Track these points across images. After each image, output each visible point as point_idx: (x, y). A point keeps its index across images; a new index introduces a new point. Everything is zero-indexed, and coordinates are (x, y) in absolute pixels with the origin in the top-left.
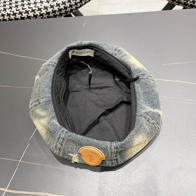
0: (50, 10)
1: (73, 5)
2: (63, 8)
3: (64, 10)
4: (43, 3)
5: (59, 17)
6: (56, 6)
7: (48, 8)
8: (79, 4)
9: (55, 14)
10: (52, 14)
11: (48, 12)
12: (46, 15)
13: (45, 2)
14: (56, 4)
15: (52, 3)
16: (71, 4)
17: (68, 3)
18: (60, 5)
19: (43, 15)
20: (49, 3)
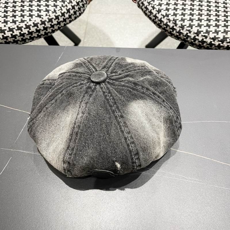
0: (17, 33)
1: (49, 27)
2: (35, 31)
3: (35, 34)
4: (7, 23)
5: (30, 41)
6: (25, 28)
7: (14, 30)
8: (56, 27)
9: (24, 38)
10: (20, 37)
11: (14, 35)
12: (12, 39)
13: (11, 23)
14: (25, 25)
15: (20, 23)
16: (45, 27)
17: (41, 25)
18: (31, 27)
19: (8, 39)
20: (15, 24)
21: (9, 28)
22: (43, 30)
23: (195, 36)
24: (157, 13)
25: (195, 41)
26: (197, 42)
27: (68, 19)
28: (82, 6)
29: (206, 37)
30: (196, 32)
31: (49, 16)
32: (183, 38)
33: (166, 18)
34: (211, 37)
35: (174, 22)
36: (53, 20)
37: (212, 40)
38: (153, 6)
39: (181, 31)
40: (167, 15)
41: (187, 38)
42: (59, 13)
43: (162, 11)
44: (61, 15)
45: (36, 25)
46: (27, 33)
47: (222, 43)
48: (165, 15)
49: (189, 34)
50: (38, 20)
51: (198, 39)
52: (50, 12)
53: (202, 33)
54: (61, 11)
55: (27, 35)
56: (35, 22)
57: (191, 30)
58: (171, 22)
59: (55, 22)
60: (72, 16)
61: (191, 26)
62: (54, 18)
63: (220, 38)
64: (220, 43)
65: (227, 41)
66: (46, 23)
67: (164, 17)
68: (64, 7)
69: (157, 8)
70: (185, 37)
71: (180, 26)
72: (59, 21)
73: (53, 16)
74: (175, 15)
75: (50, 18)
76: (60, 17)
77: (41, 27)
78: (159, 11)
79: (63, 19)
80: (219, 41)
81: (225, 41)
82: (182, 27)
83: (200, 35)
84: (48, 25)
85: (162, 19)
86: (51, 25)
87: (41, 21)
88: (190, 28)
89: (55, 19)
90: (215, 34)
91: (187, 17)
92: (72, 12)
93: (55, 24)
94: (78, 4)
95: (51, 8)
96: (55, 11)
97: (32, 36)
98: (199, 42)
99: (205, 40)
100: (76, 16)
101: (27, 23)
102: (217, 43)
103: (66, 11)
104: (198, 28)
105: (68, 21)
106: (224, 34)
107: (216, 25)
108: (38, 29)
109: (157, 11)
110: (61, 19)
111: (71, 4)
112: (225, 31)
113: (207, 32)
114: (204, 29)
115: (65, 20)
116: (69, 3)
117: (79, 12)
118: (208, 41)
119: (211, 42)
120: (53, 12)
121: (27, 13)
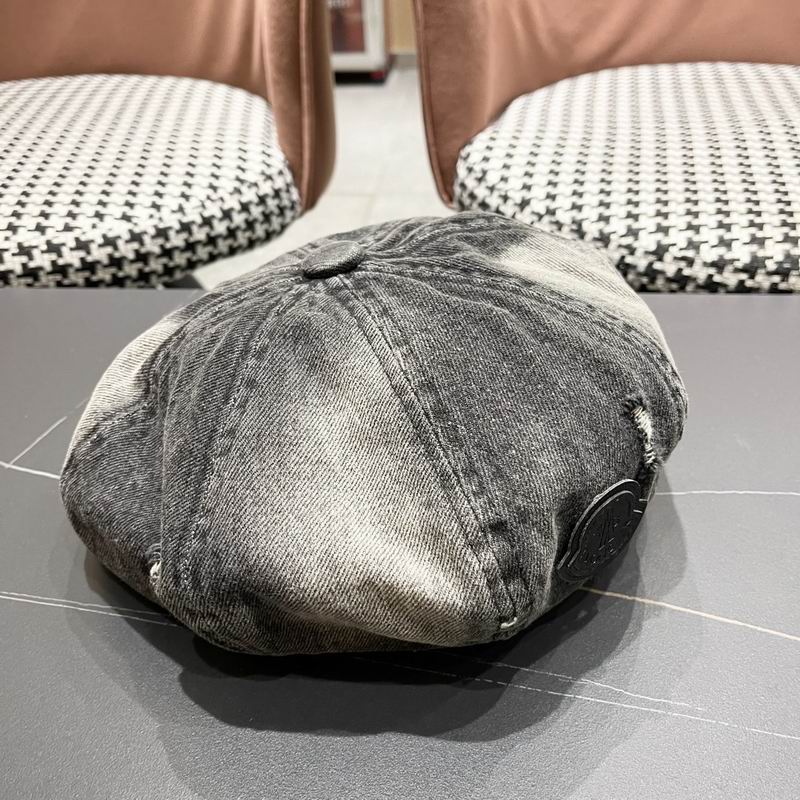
0: (42, 260)
1: (154, 254)
2: (106, 262)
3: (106, 270)
4: (17, 231)
6: (72, 249)
7: (35, 252)
8: (180, 257)
9: (66, 281)
10: (51, 277)
11: (32, 269)
12: (22, 280)
13: (29, 231)
14: (73, 240)
15: (57, 234)
16: (143, 250)
17: (127, 242)
18: (94, 247)
19: (8, 279)
20: (43, 234)
21: (20, 246)
22: (132, 262)
23: (651, 264)
24: (517, 209)
25: (653, 280)
26: (660, 282)
27: (226, 238)
28: (276, 211)
29: (690, 262)
30: (653, 247)
31: (160, 219)
33: (546, 219)
34: (709, 260)
35: (574, 227)
36: (172, 234)
37: (712, 271)
38: (503, 193)
40: (551, 212)
42: (193, 215)
43: (532, 202)
44: (199, 220)
45: (110, 242)
46: (77, 264)
47: (752, 277)
48: (543, 211)
49: (629, 260)
50: (122, 230)
51: (662, 272)
52: (165, 213)
53: (674, 252)
54: (201, 209)
55: (78, 270)
56: (111, 235)
57: (636, 245)
58: (566, 229)
59: (177, 240)
60: (240, 234)
61: (633, 233)
62: (177, 226)
63: (738, 260)
64: (744, 276)
65: (765, 267)
66: (147, 239)
67: (540, 217)
68: (212, 201)
69: (517, 196)
71: (597, 235)
72: (192, 240)
73: (172, 221)
74: (577, 207)
75: (161, 226)
76: (195, 228)
77: (127, 250)
78: (524, 204)
79: (208, 235)
80: (737, 270)
81: (757, 268)
82: (604, 239)
83: (668, 257)
84: (152, 246)
86: (162, 246)
87: (131, 231)
88: (629, 240)
89: (178, 232)
90: (722, 250)
91: (618, 210)
92: (239, 219)
93: (176, 248)
94: (262, 200)
95: (170, 202)
96: (181, 209)
97: (94, 278)
98: (669, 280)
99: (687, 272)
100: (254, 237)
101: (84, 233)
102: (730, 279)
103: (219, 214)
104: (660, 236)
105: (223, 246)
106: (754, 248)
107: (721, 225)
108: (117, 255)
109: (516, 204)
110: (200, 234)
111: (236, 196)
112: (754, 240)
113: (693, 245)
114: (678, 238)
115: (211, 241)
116: (231, 194)
117: (265, 226)
118: (700, 273)
119: (711, 276)
120: (174, 212)
121: (88, 208)
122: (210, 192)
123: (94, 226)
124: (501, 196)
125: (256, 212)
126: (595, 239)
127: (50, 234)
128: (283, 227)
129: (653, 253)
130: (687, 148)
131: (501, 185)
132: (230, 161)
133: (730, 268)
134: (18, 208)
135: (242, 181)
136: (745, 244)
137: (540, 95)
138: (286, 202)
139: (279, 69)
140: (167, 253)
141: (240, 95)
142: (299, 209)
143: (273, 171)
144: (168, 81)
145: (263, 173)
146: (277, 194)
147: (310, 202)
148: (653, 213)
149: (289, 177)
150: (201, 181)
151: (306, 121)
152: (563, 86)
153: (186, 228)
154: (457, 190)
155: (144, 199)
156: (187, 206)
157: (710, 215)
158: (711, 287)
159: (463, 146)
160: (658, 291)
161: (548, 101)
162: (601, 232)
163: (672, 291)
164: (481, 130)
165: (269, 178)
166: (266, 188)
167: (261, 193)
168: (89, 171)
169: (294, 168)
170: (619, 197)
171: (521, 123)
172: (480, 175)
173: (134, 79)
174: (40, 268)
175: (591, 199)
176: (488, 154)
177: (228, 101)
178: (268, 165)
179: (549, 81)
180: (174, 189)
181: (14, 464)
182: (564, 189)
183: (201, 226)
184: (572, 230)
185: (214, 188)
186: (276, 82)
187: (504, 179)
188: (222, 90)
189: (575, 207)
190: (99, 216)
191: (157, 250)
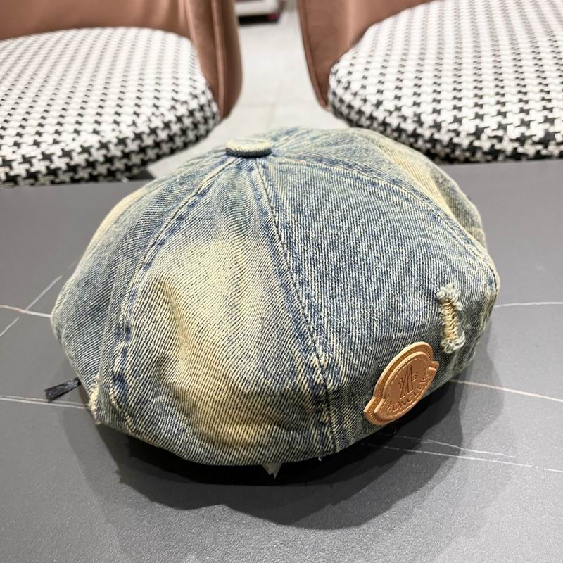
22: (103, 163)
23: (471, 143)
24: (373, 108)
25: (474, 154)
26: (479, 155)
28: (202, 121)
29: (500, 139)
30: (473, 130)
31: (120, 132)
32: (442, 154)
33: (395, 114)
34: (514, 137)
35: (415, 119)
36: (129, 142)
37: (516, 145)
38: (363, 98)
39: (437, 136)
40: (398, 109)
41: (453, 151)
42: (143, 128)
43: (384, 103)
44: (147, 131)
45: (86, 150)
46: (64, 167)
48: (392, 109)
49: (456, 140)
50: (93, 141)
51: (480, 148)
52: (123, 127)
53: (488, 132)
54: (148, 123)
55: (65, 172)
56: (86, 145)
57: (460, 129)
58: (409, 121)
59: (133, 146)
60: (177, 139)
61: (458, 120)
62: (132, 136)
63: (535, 135)
64: (539, 147)
65: (555, 139)
66: (112, 147)
67: (391, 113)
68: (156, 116)
69: (373, 99)
70: (448, 150)
71: (432, 124)
72: (143, 145)
73: (128, 132)
74: (416, 104)
75: (121, 136)
76: (145, 137)
77: (98, 155)
78: (379, 104)
79: (154, 141)
80: (535, 143)
81: (549, 141)
82: (437, 126)
83: (484, 137)
84: (115, 151)
85: (388, 120)
86: (123, 151)
87: (100, 142)
88: (455, 126)
89: (133, 140)
90: (523, 129)
91: (447, 105)
92: (175, 128)
93: (132, 152)
94: (191, 113)
95: (126, 119)
96: (134, 124)
97: (77, 177)
98: (485, 153)
99: (498, 147)
100: (188, 140)
101: (67, 145)
102: (530, 149)
103: (161, 125)
104: (477, 122)
105: (165, 148)
106: (547, 126)
107: (522, 110)
108: (91, 159)
109: (373, 105)
110: (149, 141)
111: (173, 112)
112: (547, 120)
113: (502, 127)
114: (491, 123)
115: (157, 145)
116: (169, 110)
117: (195, 132)
118: (508, 147)
119: (515, 149)
120: (129, 126)
121: (69, 127)
122: (154, 110)
123: (74, 139)
124: (362, 99)
125: (188, 122)
126: (431, 127)
127: (44, 147)
128: (208, 132)
129: (473, 134)
130: (496, 55)
131: (362, 92)
132: (167, 87)
133: (529, 142)
134: (20, 130)
135: (176, 101)
136: (540, 123)
137: (388, 23)
138: (208, 114)
139: (197, 17)
140: (126, 155)
141: (172, 38)
142: (218, 118)
143: (198, 92)
144: (120, 31)
145: (191, 94)
146: (202, 108)
147: (226, 111)
148: (472, 104)
149: (209, 95)
150: (147, 102)
151: (220, 54)
152: (404, 15)
153: (138, 136)
154: (330, 97)
155: (108, 118)
156: (139, 121)
157: (514, 104)
158: (516, 156)
159: (333, 65)
160: (477, 162)
161: (394, 27)
162: (435, 121)
163: (488, 161)
164: (346, 52)
165: (195, 97)
166: (194, 104)
167: (191, 108)
168: (68, 100)
169: (213, 88)
170: (447, 95)
171: (375, 45)
172: (346, 85)
173: (96, 31)
174: (38, 172)
175: (426, 98)
176: (351, 69)
177: (163, 43)
178: (195, 88)
179: (394, 12)
180: (128, 109)
181: (29, 310)
182: (407, 92)
183: (149, 135)
184: (414, 121)
185: (156, 107)
186: (197, 27)
187: (364, 87)
188: (159, 34)
189: (415, 104)
190: (77, 132)
191: (119, 154)
